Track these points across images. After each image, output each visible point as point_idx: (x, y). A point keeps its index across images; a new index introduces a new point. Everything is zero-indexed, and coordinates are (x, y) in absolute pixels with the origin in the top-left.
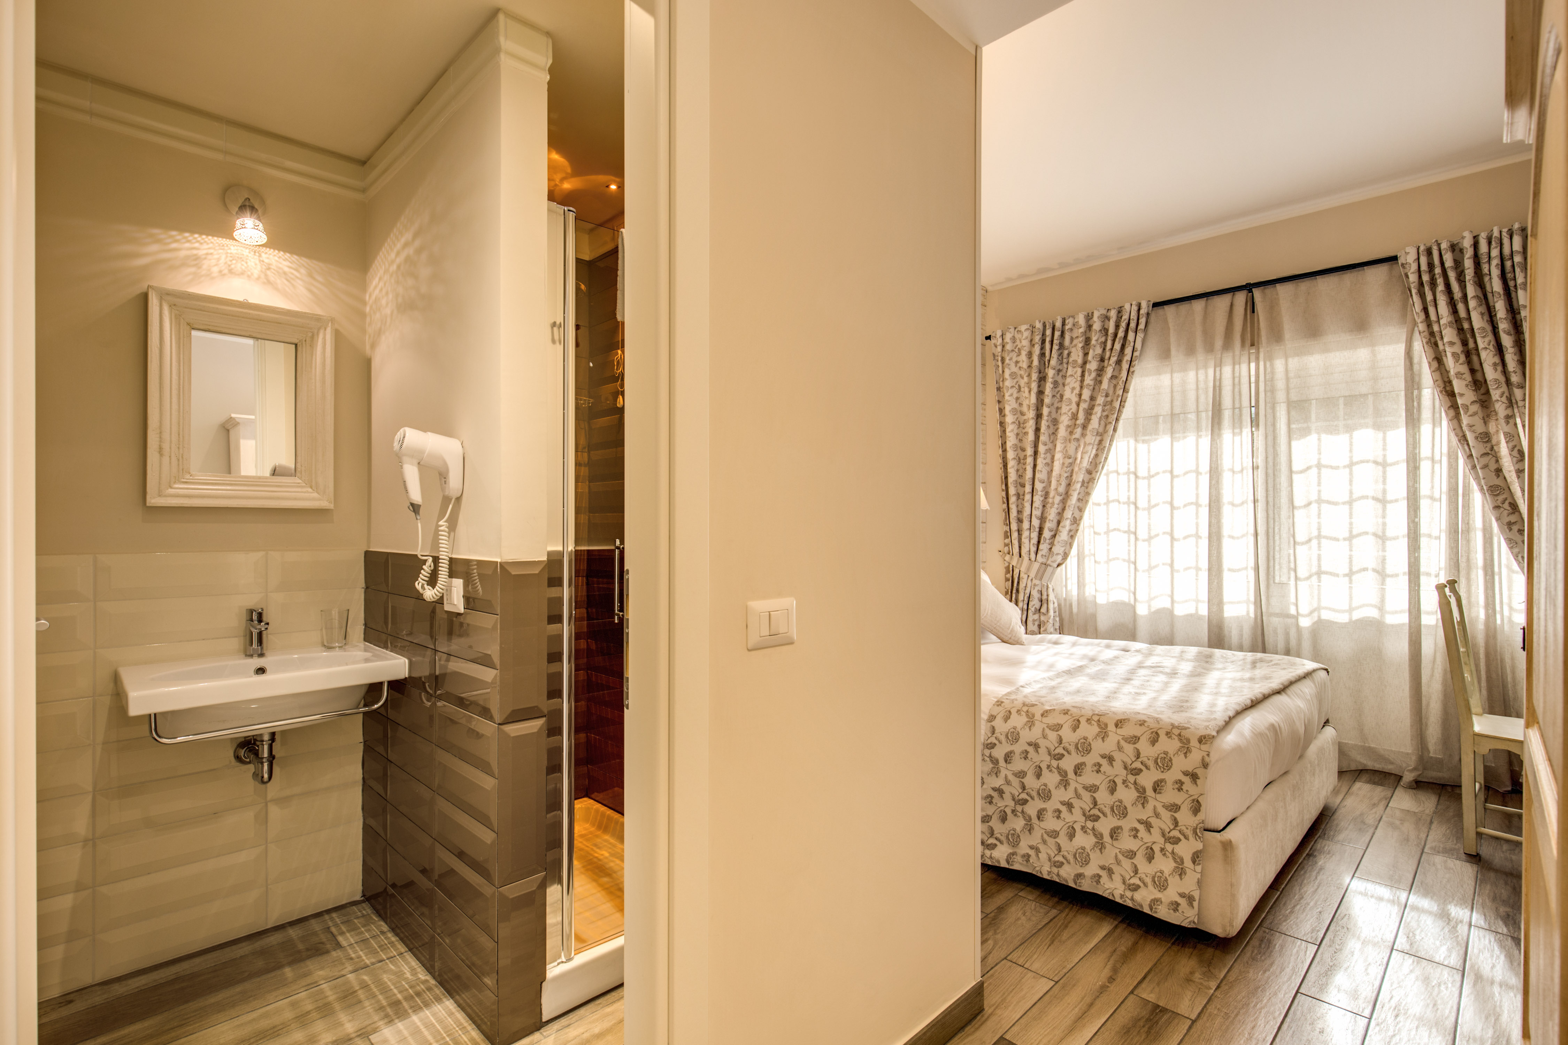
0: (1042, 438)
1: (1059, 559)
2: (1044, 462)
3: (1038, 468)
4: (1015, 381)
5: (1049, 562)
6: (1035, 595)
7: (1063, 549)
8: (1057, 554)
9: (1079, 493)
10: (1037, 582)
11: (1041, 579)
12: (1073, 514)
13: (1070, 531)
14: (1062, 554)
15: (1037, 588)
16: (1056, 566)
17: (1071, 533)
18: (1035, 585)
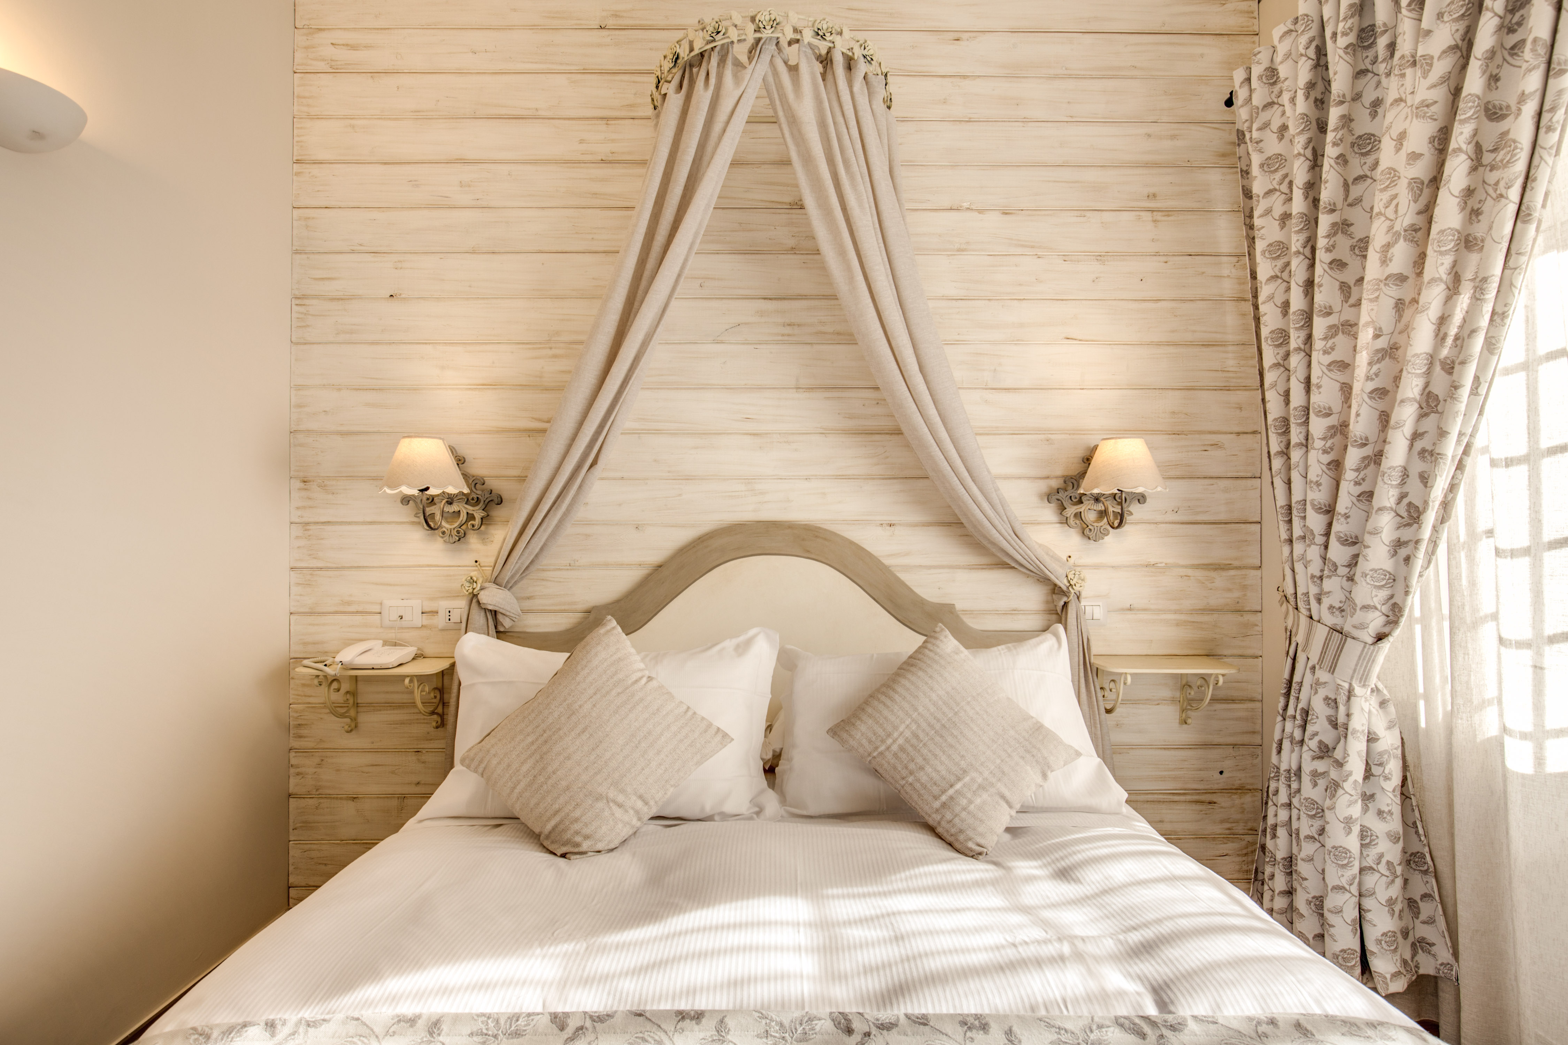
0: (1320, 298)
1: (1375, 622)
2: (1327, 360)
3: (1314, 380)
4: (1278, 176)
5: (1347, 628)
6: (1319, 708)
7: (1383, 594)
8: (1366, 608)
9: (1416, 436)
10: (1323, 675)
11: (1332, 670)
12: (1402, 497)
13: (1399, 544)
14: (1385, 609)
15: (1322, 692)
16: (1370, 640)
17: (1403, 552)
18: (1318, 683)
